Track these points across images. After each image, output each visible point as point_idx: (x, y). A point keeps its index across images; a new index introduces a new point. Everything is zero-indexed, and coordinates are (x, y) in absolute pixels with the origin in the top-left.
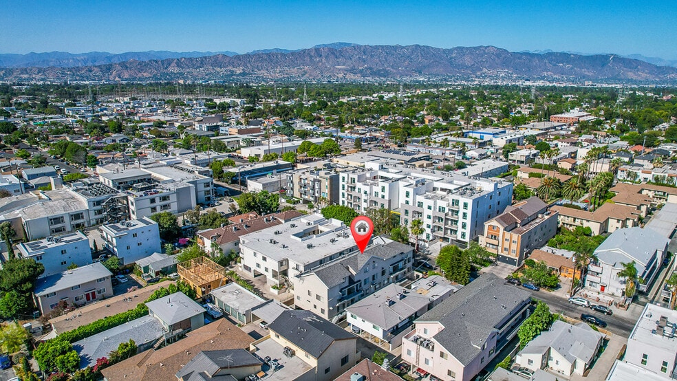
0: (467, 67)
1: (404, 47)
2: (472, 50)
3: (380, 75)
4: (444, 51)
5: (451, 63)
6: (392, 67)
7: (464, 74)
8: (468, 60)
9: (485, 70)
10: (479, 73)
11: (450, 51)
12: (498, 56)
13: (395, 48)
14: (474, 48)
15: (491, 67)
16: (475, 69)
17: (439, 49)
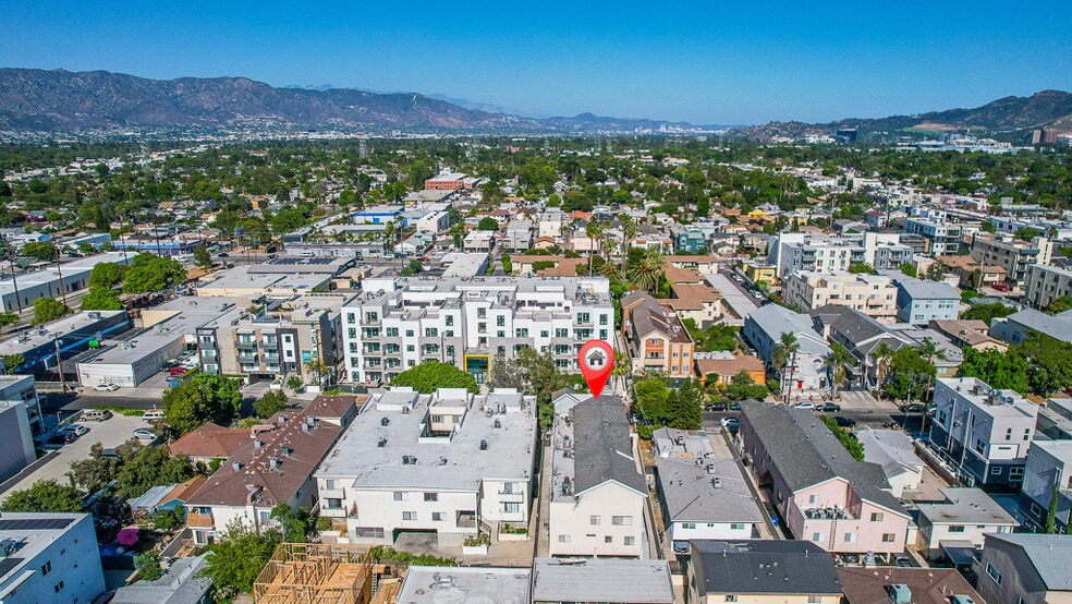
0: (208, 113)
1: (76, 75)
2: (212, 84)
3: (35, 128)
4: (160, 84)
5: (177, 105)
6: (58, 110)
7: (204, 123)
8: (206, 101)
9: (239, 116)
10: (230, 122)
11: (171, 85)
12: (257, 94)
13: (57, 75)
14: (213, 80)
15: (247, 112)
16: (223, 114)
17: (150, 81)
